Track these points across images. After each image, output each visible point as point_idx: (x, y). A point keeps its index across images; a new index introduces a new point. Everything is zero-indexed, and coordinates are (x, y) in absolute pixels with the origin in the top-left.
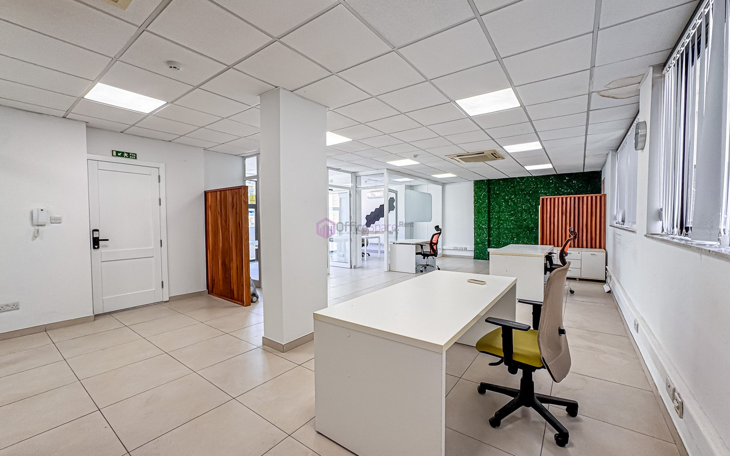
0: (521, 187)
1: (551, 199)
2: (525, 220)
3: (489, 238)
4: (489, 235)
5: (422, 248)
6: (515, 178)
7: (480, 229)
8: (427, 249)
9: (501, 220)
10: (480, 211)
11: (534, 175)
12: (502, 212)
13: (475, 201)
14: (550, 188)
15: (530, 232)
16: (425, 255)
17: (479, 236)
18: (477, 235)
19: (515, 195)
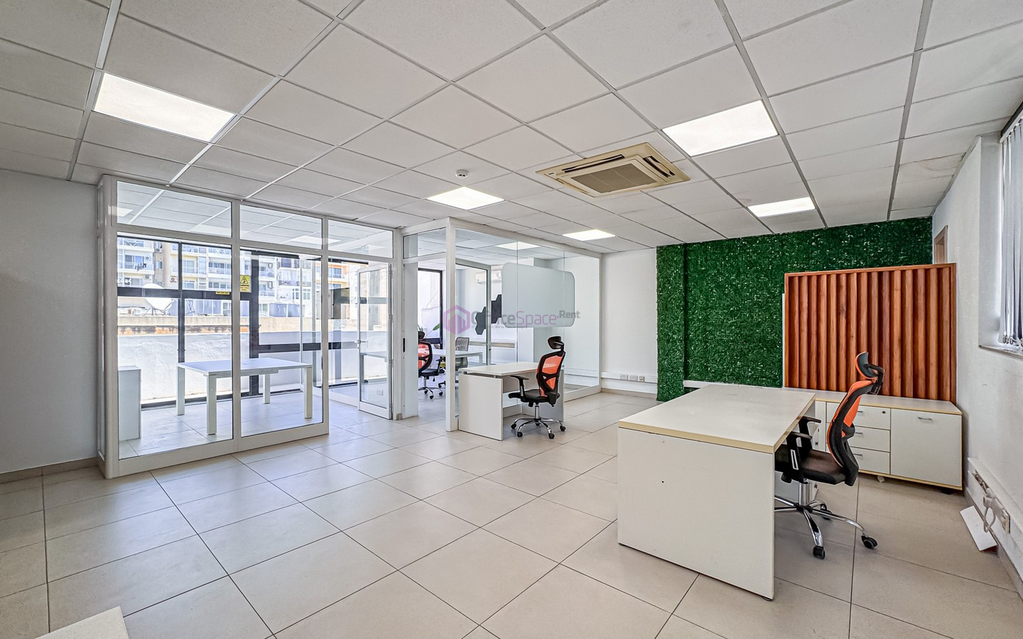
0: (751, 257)
1: (809, 277)
2: (758, 325)
3: (686, 360)
4: (687, 356)
5: (521, 384)
6: (739, 240)
7: (668, 341)
8: (532, 386)
9: (709, 324)
10: (669, 306)
11: (776, 233)
12: (712, 308)
13: (659, 286)
14: (809, 258)
15: (768, 350)
16: (528, 399)
17: (667, 355)
18: (664, 353)
19: (739, 275)
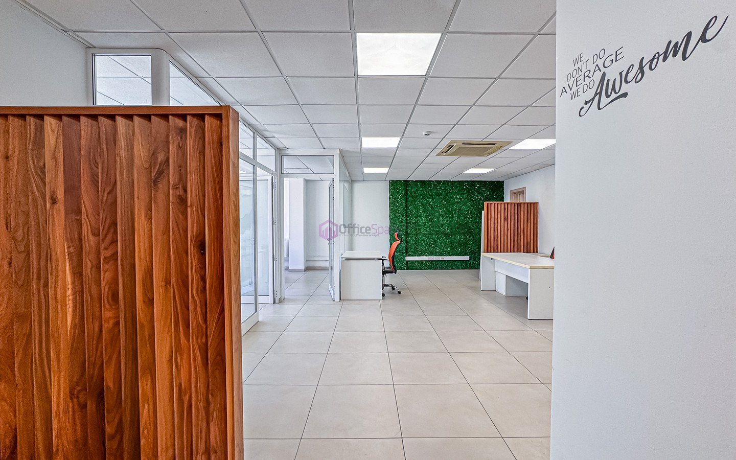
0: (438, 191)
1: (494, 204)
3: (406, 245)
9: (419, 226)
10: (397, 215)
12: (420, 217)
19: (433, 200)
